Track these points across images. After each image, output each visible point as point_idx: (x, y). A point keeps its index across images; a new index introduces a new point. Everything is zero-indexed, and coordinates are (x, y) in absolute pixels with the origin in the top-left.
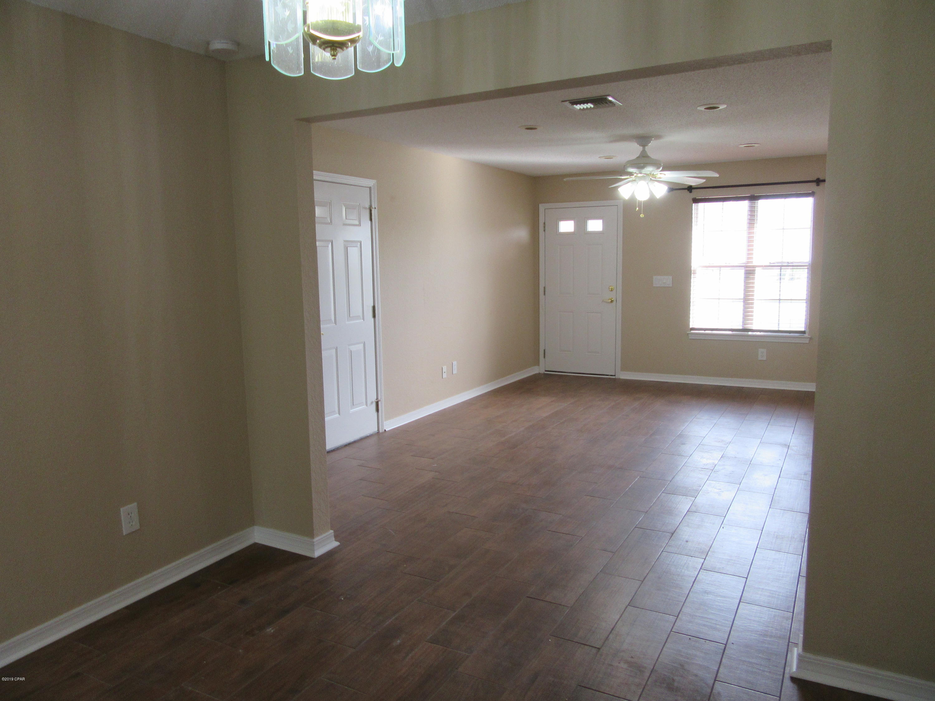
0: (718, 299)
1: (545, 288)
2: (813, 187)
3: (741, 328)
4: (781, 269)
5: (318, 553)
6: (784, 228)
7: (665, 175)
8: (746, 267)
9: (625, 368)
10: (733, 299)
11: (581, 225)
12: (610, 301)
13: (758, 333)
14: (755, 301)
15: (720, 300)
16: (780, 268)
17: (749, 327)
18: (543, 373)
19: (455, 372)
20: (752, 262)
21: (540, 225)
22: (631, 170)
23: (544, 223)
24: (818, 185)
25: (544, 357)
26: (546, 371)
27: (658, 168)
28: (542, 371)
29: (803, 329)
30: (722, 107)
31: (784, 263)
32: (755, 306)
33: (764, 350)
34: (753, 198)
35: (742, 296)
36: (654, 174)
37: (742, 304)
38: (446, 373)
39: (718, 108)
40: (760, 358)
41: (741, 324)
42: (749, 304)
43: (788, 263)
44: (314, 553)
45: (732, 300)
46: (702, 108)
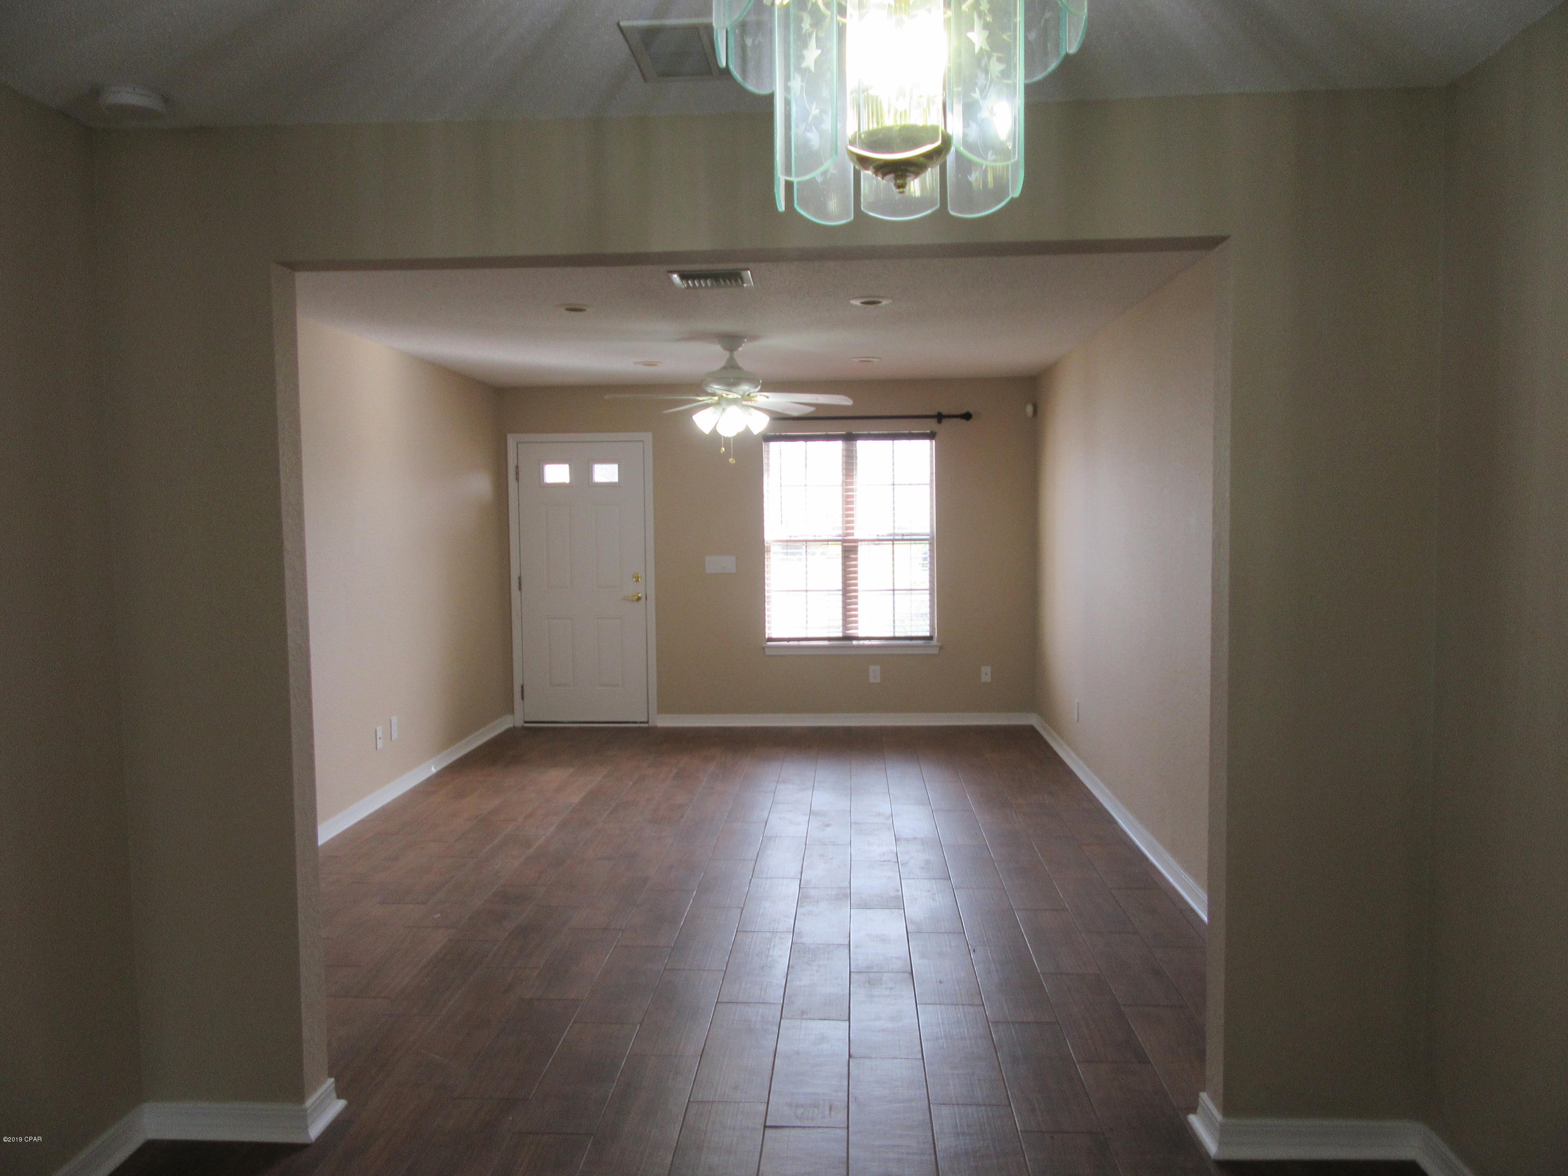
0: (804, 591)
1: (520, 578)
2: (931, 425)
3: (840, 635)
4: (893, 544)
5: (315, 1131)
6: (892, 483)
7: (768, 397)
8: (844, 541)
9: (664, 708)
10: (829, 591)
11: (582, 473)
12: (636, 598)
13: (867, 642)
14: (860, 594)
15: (808, 592)
16: (891, 542)
17: (852, 632)
18: (521, 725)
19: (395, 736)
20: (852, 534)
21: (509, 469)
22: (716, 388)
23: (517, 467)
24: (939, 422)
25: (523, 698)
26: (526, 722)
27: (756, 387)
28: (519, 723)
29: (928, 634)
30: (884, 302)
31: (898, 535)
32: (861, 600)
33: (878, 668)
34: (850, 438)
35: (840, 586)
36: (751, 395)
37: (840, 598)
38: (381, 741)
39: (879, 302)
40: (872, 680)
41: (841, 629)
42: (851, 598)
43: (903, 535)
44: (307, 1133)
45: (827, 593)
46: (857, 302)
